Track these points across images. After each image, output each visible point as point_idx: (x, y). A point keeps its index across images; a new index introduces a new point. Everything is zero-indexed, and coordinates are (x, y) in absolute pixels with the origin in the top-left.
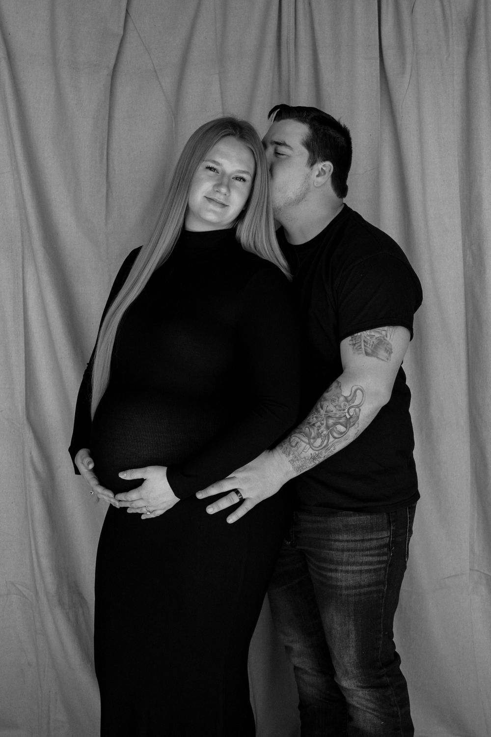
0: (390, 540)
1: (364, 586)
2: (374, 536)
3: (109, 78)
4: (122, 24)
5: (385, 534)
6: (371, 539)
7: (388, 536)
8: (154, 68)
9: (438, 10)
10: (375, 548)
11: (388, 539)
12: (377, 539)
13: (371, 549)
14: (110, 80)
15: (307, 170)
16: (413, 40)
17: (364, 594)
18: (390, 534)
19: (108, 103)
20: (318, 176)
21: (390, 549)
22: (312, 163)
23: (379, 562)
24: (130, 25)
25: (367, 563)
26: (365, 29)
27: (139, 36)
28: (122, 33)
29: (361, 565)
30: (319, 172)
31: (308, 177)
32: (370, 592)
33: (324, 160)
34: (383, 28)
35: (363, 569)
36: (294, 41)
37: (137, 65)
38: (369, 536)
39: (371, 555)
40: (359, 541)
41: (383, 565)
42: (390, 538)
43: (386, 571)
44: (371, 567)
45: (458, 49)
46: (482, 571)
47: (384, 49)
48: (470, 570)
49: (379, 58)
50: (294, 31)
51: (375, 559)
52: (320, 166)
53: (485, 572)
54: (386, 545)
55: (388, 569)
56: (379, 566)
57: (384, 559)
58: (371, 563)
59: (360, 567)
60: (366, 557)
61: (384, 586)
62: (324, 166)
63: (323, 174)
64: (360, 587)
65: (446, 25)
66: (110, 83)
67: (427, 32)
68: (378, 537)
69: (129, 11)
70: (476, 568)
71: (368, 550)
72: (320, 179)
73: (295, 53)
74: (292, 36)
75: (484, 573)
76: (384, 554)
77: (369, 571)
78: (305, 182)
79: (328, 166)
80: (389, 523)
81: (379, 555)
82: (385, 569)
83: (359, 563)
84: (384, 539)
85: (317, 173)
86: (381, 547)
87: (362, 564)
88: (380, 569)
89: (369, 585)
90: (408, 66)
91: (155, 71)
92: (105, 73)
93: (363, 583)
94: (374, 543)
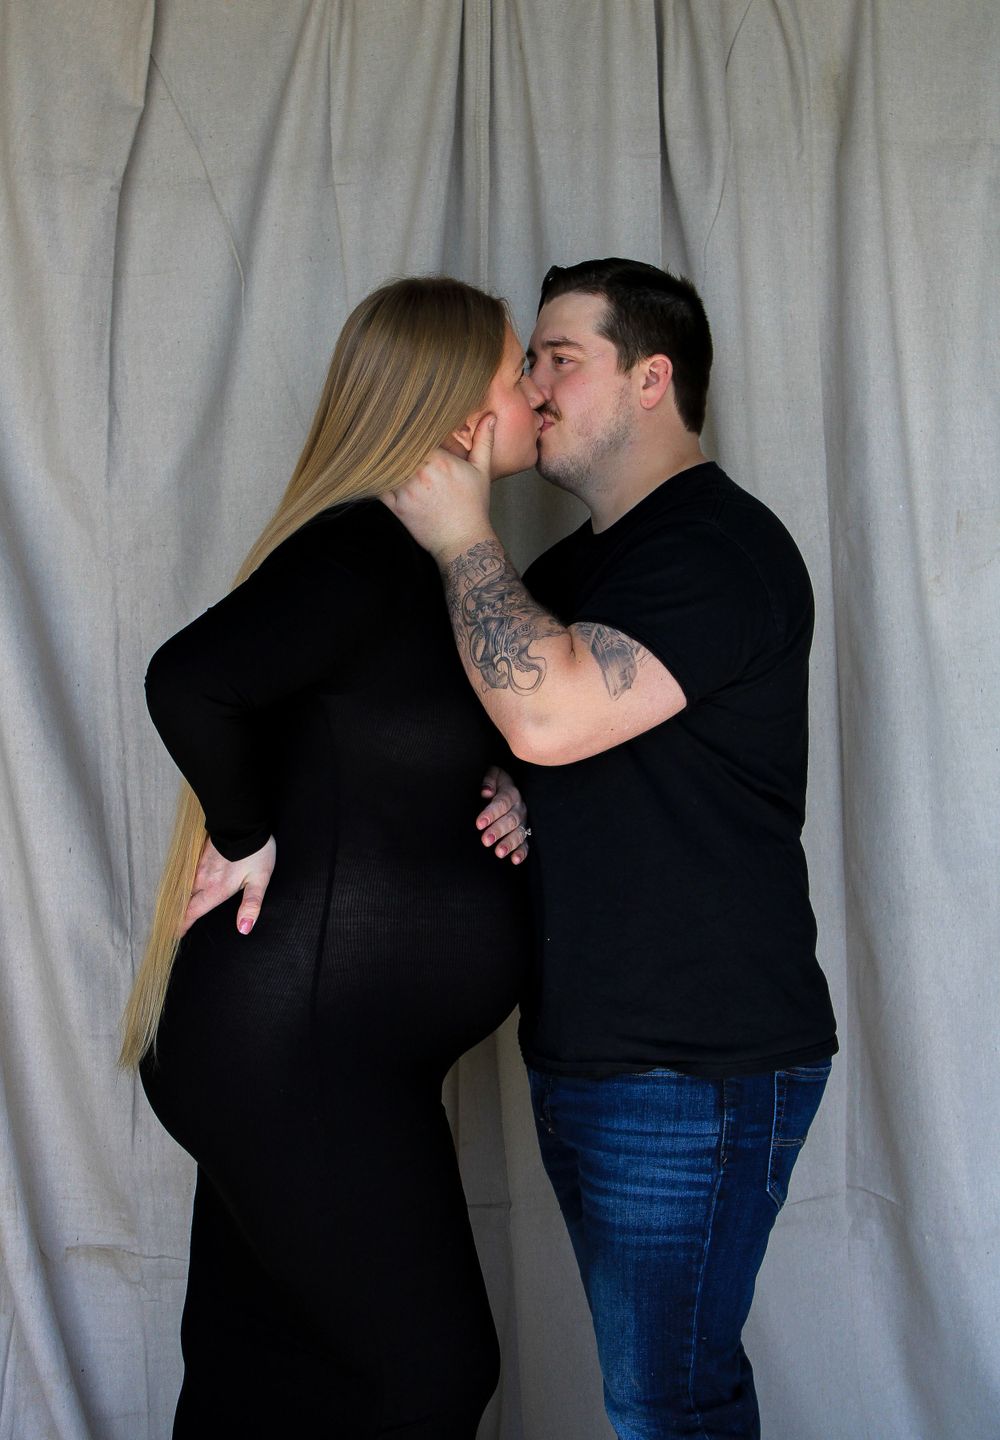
0: (719, 1143)
1: (658, 1232)
2: (681, 1129)
3: (116, 196)
4: (142, 87)
5: (710, 1128)
6: (675, 1135)
7: (715, 1135)
8: (208, 176)
9: (780, 59)
10: (684, 1154)
11: (716, 1139)
12: (687, 1135)
13: (673, 1155)
14: (117, 198)
15: (620, 380)
16: (728, 118)
17: (657, 1247)
18: (721, 1130)
19: (113, 244)
20: (645, 388)
21: (718, 1161)
22: (627, 363)
23: (691, 1185)
24: (159, 88)
25: (664, 1183)
26: (633, 99)
27: (177, 110)
28: (141, 103)
29: (652, 1186)
30: (647, 378)
31: (624, 393)
32: (669, 1246)
33: (650, 355)
34: (667, 96)
35: (655, 1194)
36: (488, 118)
37: (172, 168)
38: (672, 1127)
39: (675, 1168)
40: (650, 1134)
41: (702, 1193)
42: (720, 1138)
43: (709, 1207)
44: (675, 1193)
45: (820, 137)
46: (872, 1190)
47: (670, 137)
48: (848, 1186)
49: (660, 156)
50: (488, 99)
51: (684, 1176)
52: (644, 367)
53: (877, 1193)
54: (712, 1152)
55: (714, 1203)
56: (693, 1194)
57: (703, 1180)
58: (673, 1185)
59: (651, 1189)
60: (663, 1171)
61: (705, 1237)
62: (653, 365)
63: (654, 380)
64: (649, 1231)
65: (795, 90)
66: (116, 204)
67: (758, 103)
68: (690, 1132)
69: (155, 59)
70: (861, 1184)
71: (666, 1155)
72: (652, 393)
73: (490, 143)
74: (485, 111)
75: (875, 1194)
76: (702, 1170)
77: (670, 1200)
78: (620, 403)
79: (660, 364)
80: (720, 1107)
81: (690, 1169)
82: (707, 1201)
83: (647, 1180)
84: (707, 1139)
85: (642, 382)
86: (694, 1154)
87: (653, 1183)
88: (696, 1200)
89: (669, 1231)
90: (718, 173)
91: (209, 182)
92: (107, 185)
93: (655, 1224)
94: (682, 1144)
